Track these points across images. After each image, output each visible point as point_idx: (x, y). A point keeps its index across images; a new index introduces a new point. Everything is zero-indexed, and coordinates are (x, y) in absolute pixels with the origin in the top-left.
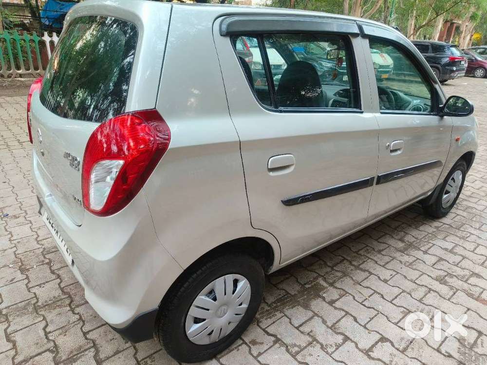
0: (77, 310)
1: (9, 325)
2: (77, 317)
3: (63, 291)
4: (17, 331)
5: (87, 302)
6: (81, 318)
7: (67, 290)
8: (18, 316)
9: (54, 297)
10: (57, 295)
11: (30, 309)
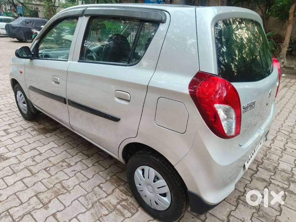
0: (243, 190)
1: (277, 216)
2: (246, 189)
3: (238, 204)
4: (275, 209)
5: (235, 189)
6: (246, 187)
7: (235, 203)
8: (269, 216)
9: (245, 206)
10: (242, 206)
11: (261, 213)
